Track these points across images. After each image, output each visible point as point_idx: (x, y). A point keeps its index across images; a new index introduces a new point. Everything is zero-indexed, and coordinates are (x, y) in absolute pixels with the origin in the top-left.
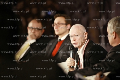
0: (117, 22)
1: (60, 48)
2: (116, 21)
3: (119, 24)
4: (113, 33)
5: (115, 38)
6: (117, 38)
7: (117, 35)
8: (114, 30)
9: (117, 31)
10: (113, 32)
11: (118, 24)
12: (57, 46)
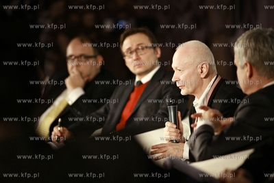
0: (252, 40)
1: (140, 99)
2: (250, 39)
3: (256, 45)
4: (246, 64)
5: (251, 76)
6: (255, 76)
7: (254, 70)
8: (247, 59)
9: (253, 61)
10: (245, 62)
11: (254, 44)
12: (133, 96)
